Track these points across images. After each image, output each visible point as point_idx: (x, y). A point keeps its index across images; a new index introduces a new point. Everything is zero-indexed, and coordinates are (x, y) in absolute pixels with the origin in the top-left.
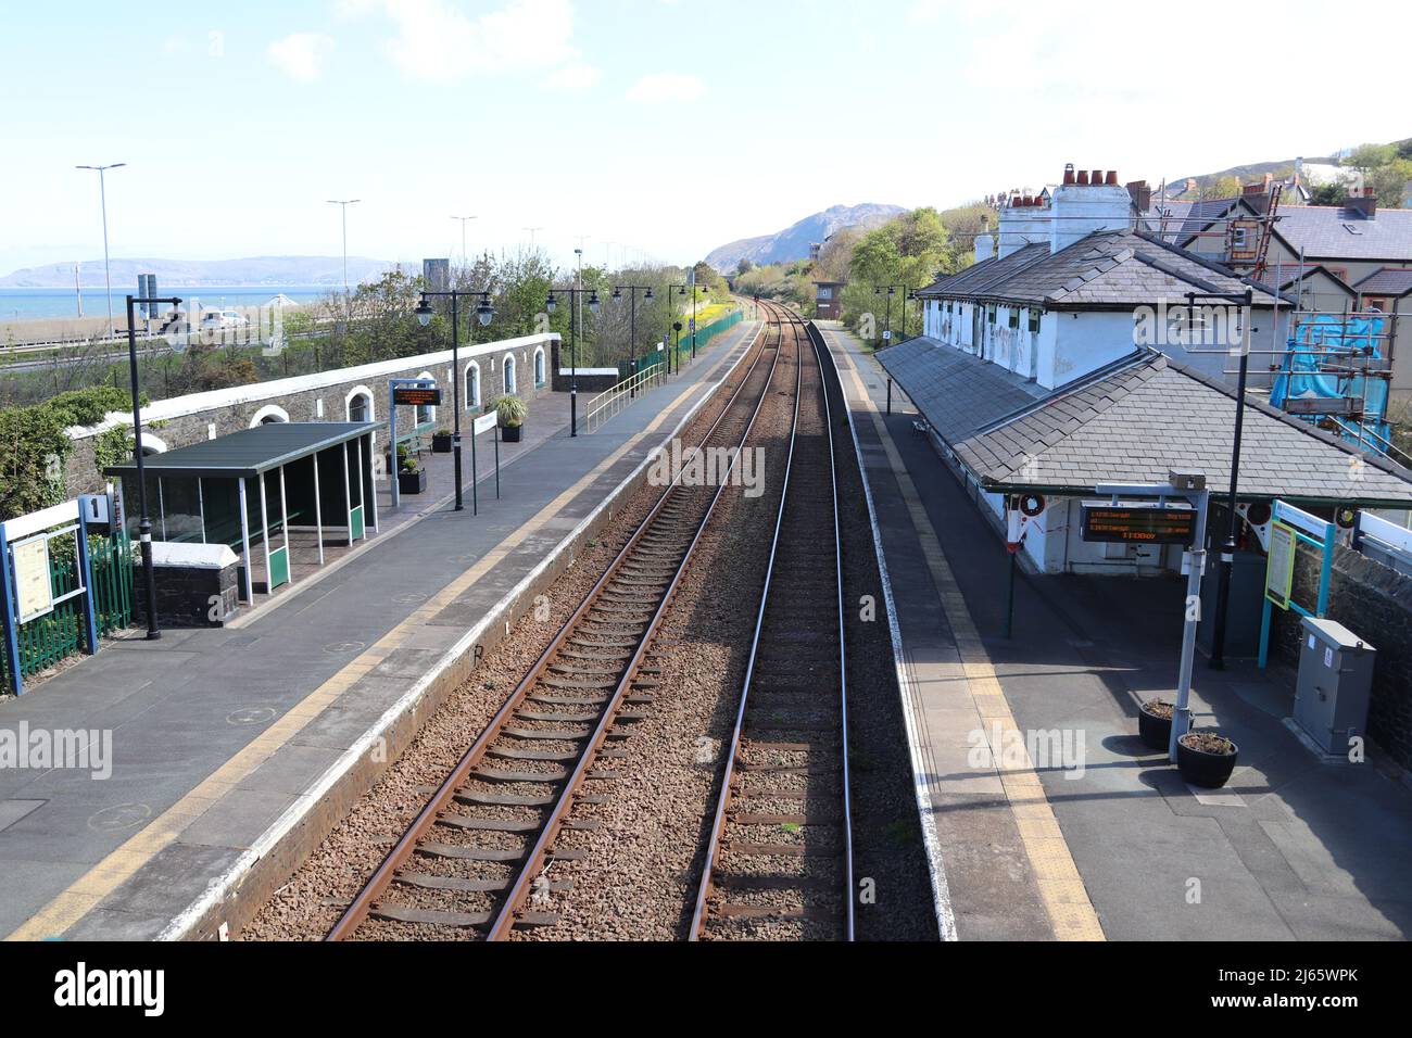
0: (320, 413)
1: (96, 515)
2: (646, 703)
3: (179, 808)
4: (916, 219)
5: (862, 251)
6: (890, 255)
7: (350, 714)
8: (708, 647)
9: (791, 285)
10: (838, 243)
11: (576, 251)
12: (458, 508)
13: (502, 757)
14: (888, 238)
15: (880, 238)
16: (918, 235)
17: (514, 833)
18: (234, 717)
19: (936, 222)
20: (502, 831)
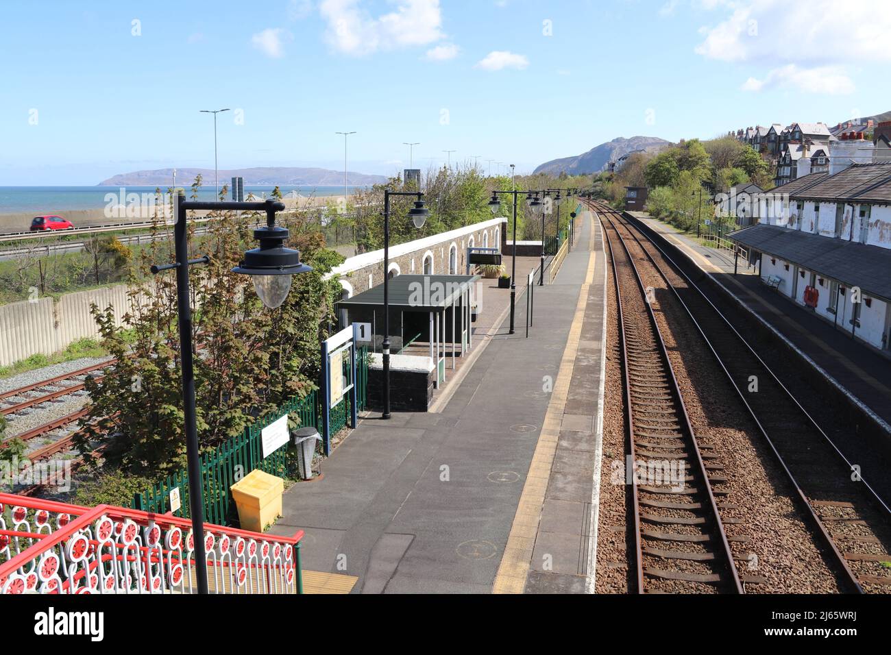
0: (413, 269)
1: (363, 336)
2: (720, 470)
3: (512, 544)
4: (688, 147)
5: (654, 167)
6: (673, 170)
7: (570, 478)
8: (732, 431)
9: (598, 188)
10: (630, 161)
11: (511, 166)
12: (511, 332)
13: (650, 507)
14: (671, 159)
15: (666, 159)
16: (690, 157)
17: (698, 561)
18: (492, 477)
19: (701, 149)
20: (689, 560)
